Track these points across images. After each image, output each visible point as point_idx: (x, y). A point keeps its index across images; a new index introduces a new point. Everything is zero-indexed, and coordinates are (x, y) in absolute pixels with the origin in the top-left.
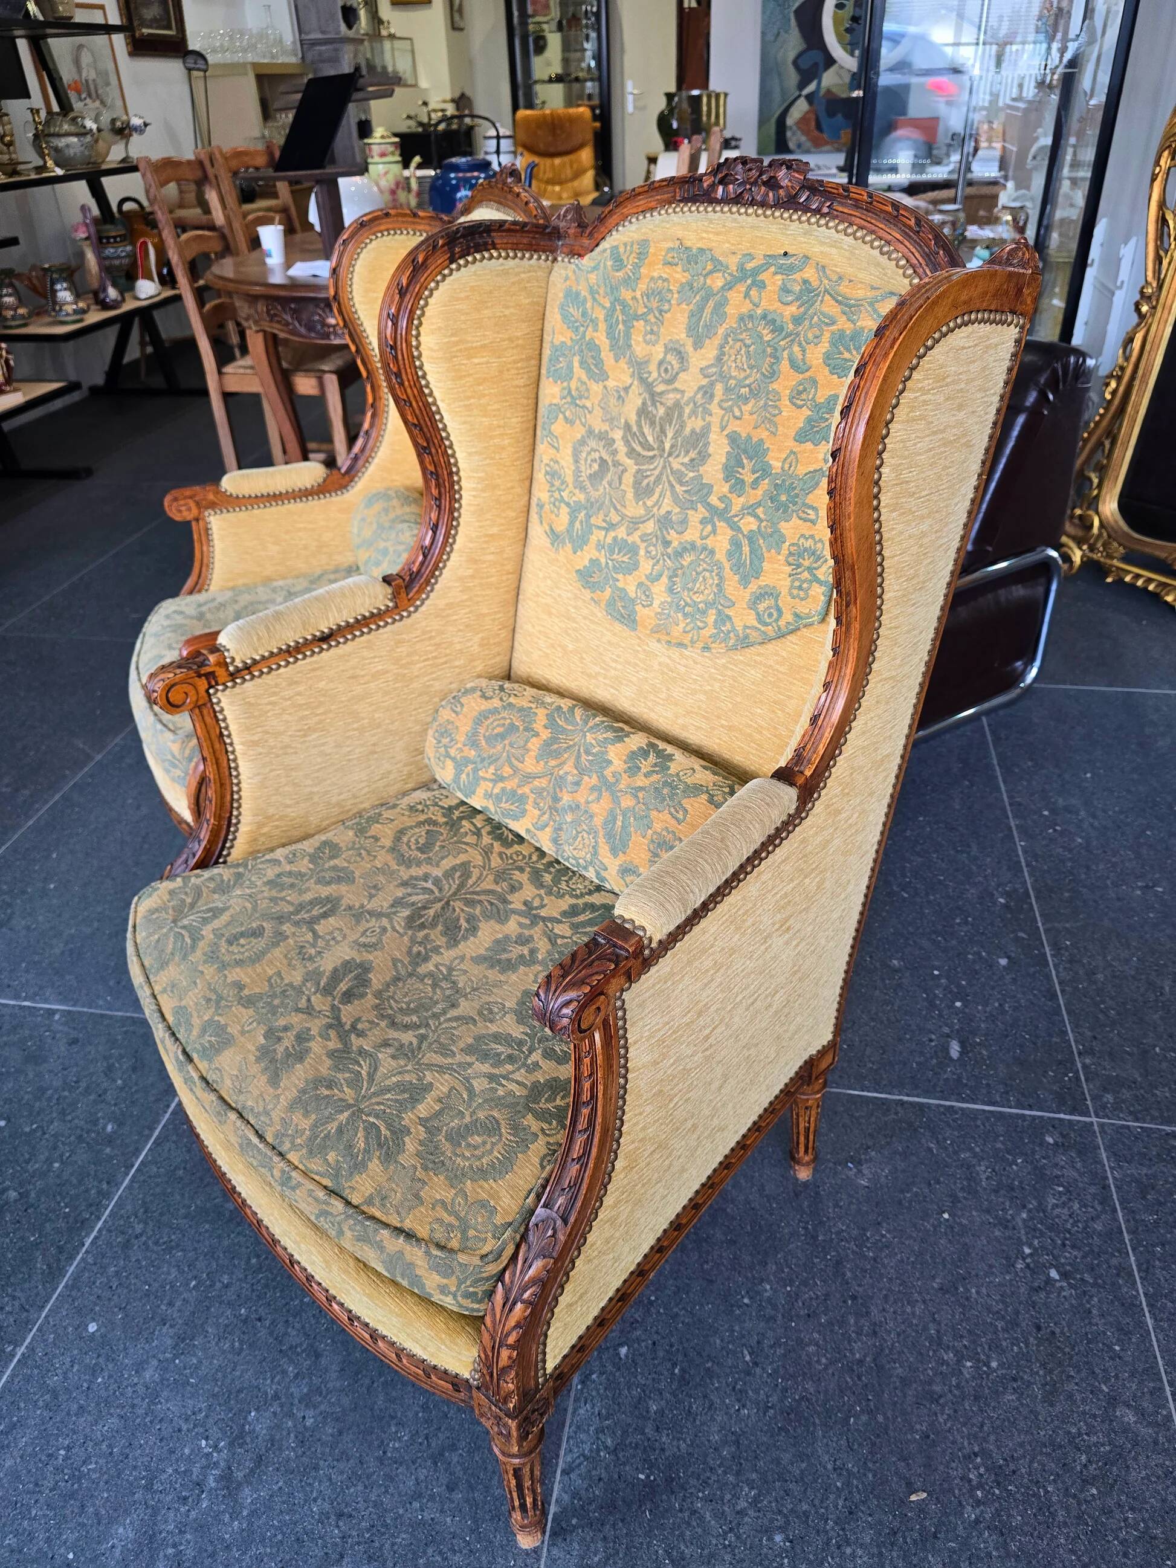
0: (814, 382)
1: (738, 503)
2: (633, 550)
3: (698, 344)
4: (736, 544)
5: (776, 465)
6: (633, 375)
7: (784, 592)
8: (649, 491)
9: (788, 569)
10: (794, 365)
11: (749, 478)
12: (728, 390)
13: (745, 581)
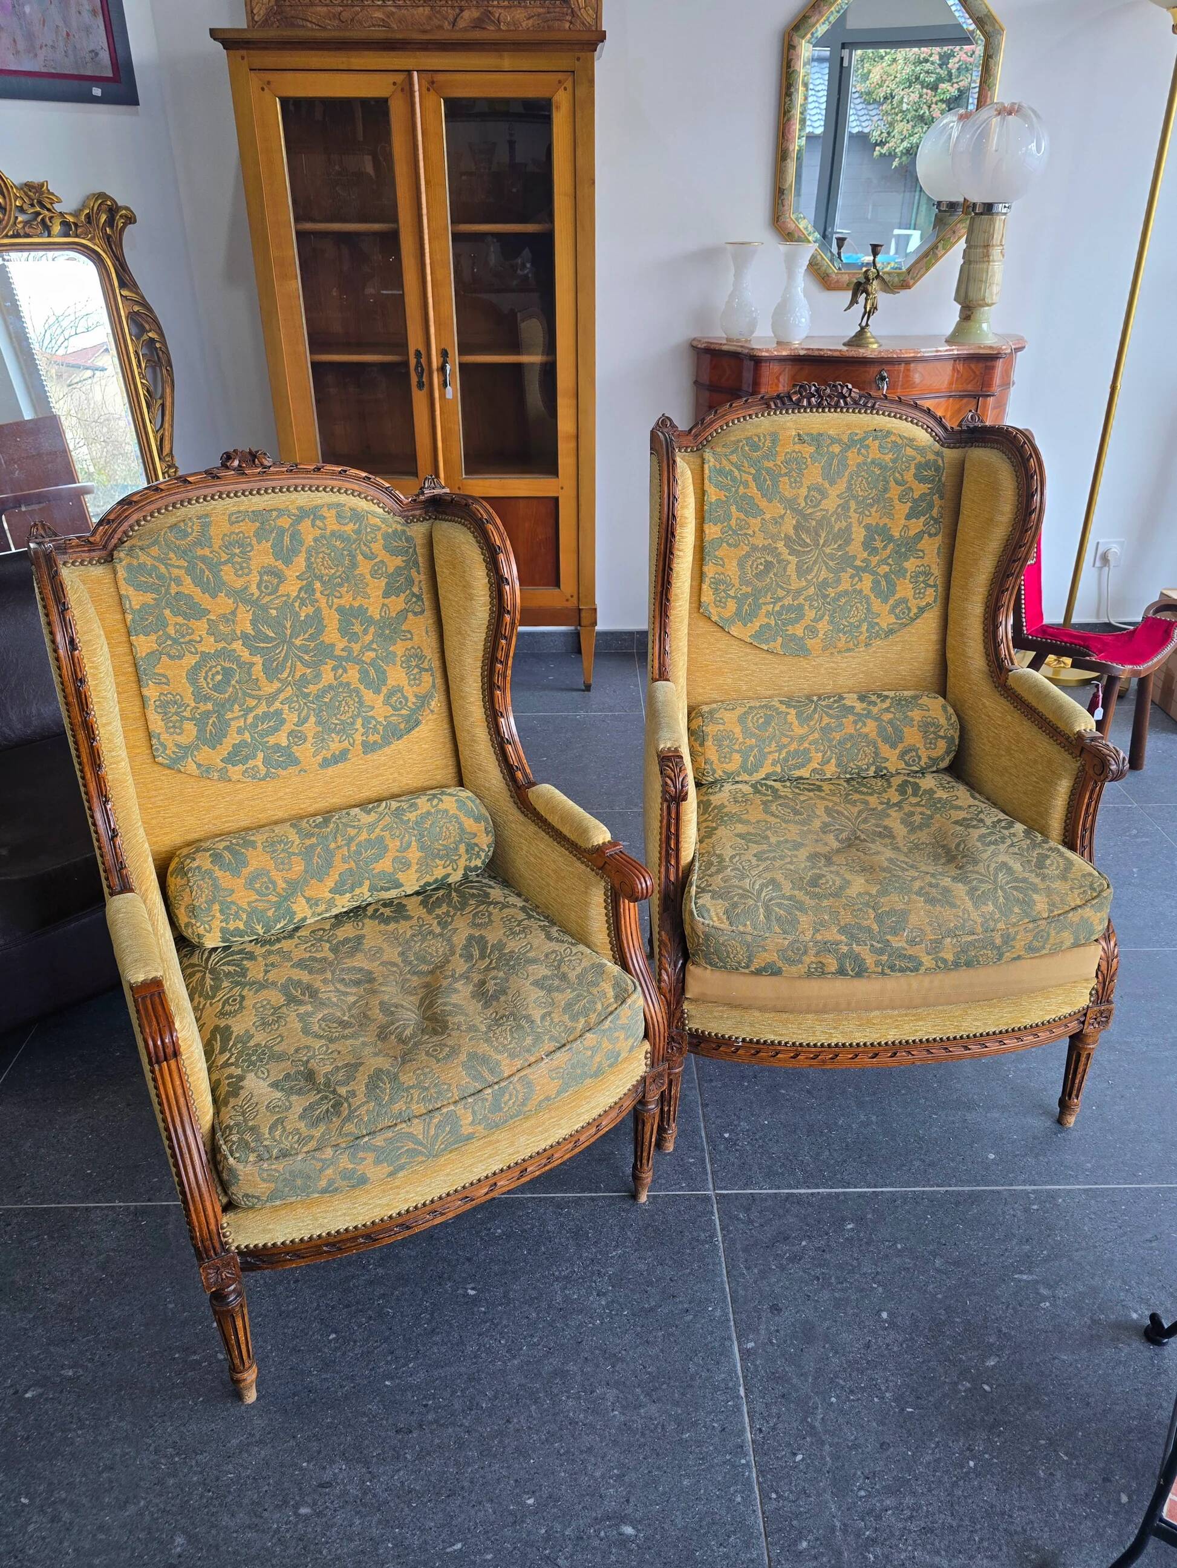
0: (911, 489)
1: (875, 560)
2: (800, 607)
3: (832, 483)
4: (876, 583)
5: (897, 535)
6: (785, 508)
7: (911, 598)
8: (809, 570)
9: (911, 586)
10: (897, 483)
11: (879, 544)
12: (858, 503)
13: (885, 600)
